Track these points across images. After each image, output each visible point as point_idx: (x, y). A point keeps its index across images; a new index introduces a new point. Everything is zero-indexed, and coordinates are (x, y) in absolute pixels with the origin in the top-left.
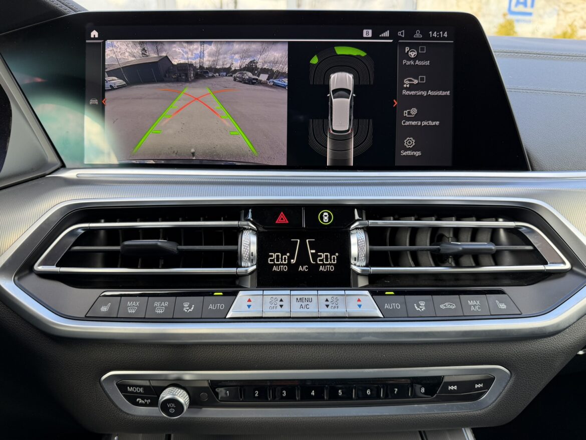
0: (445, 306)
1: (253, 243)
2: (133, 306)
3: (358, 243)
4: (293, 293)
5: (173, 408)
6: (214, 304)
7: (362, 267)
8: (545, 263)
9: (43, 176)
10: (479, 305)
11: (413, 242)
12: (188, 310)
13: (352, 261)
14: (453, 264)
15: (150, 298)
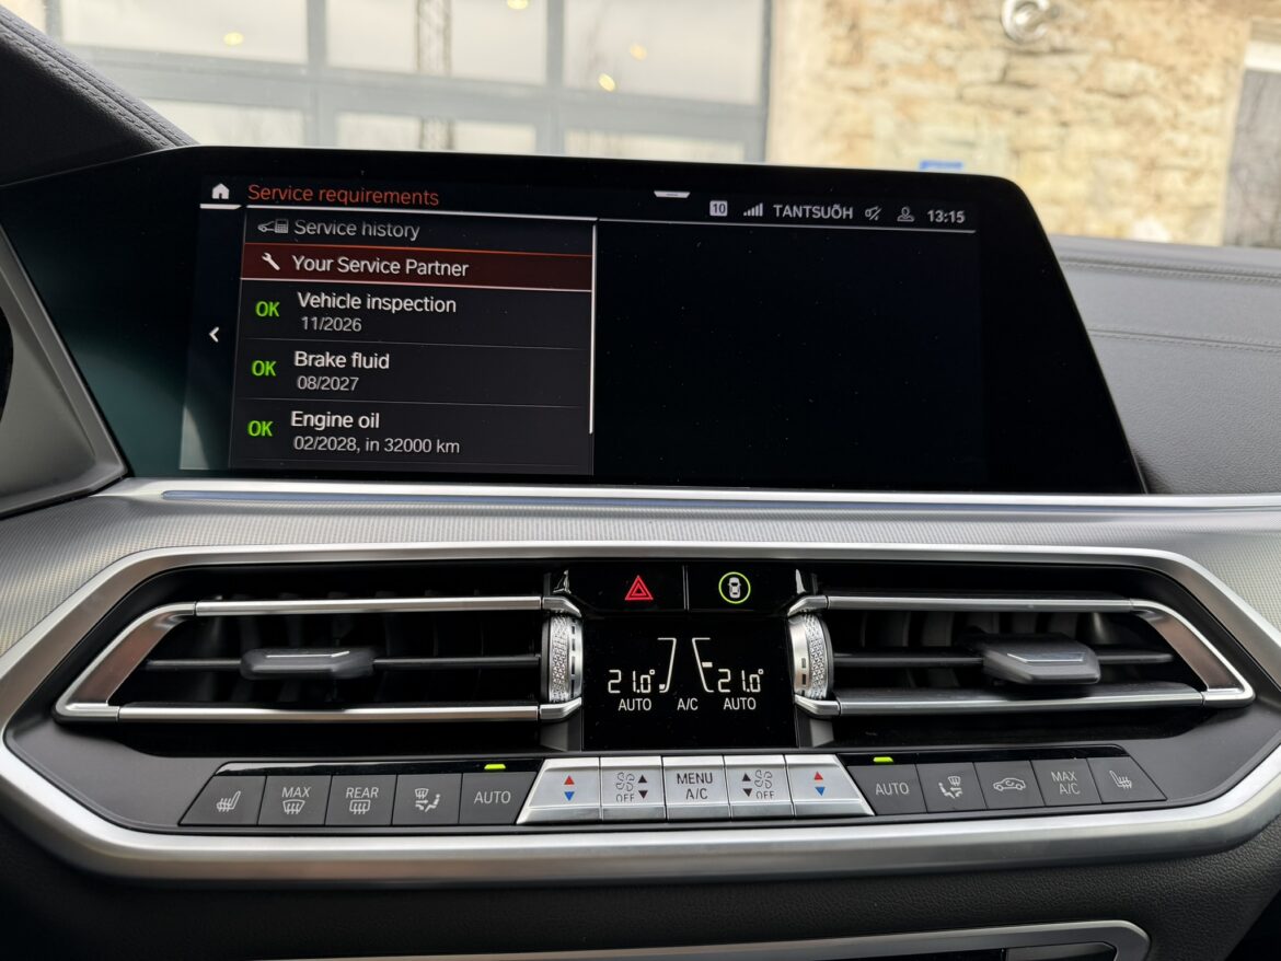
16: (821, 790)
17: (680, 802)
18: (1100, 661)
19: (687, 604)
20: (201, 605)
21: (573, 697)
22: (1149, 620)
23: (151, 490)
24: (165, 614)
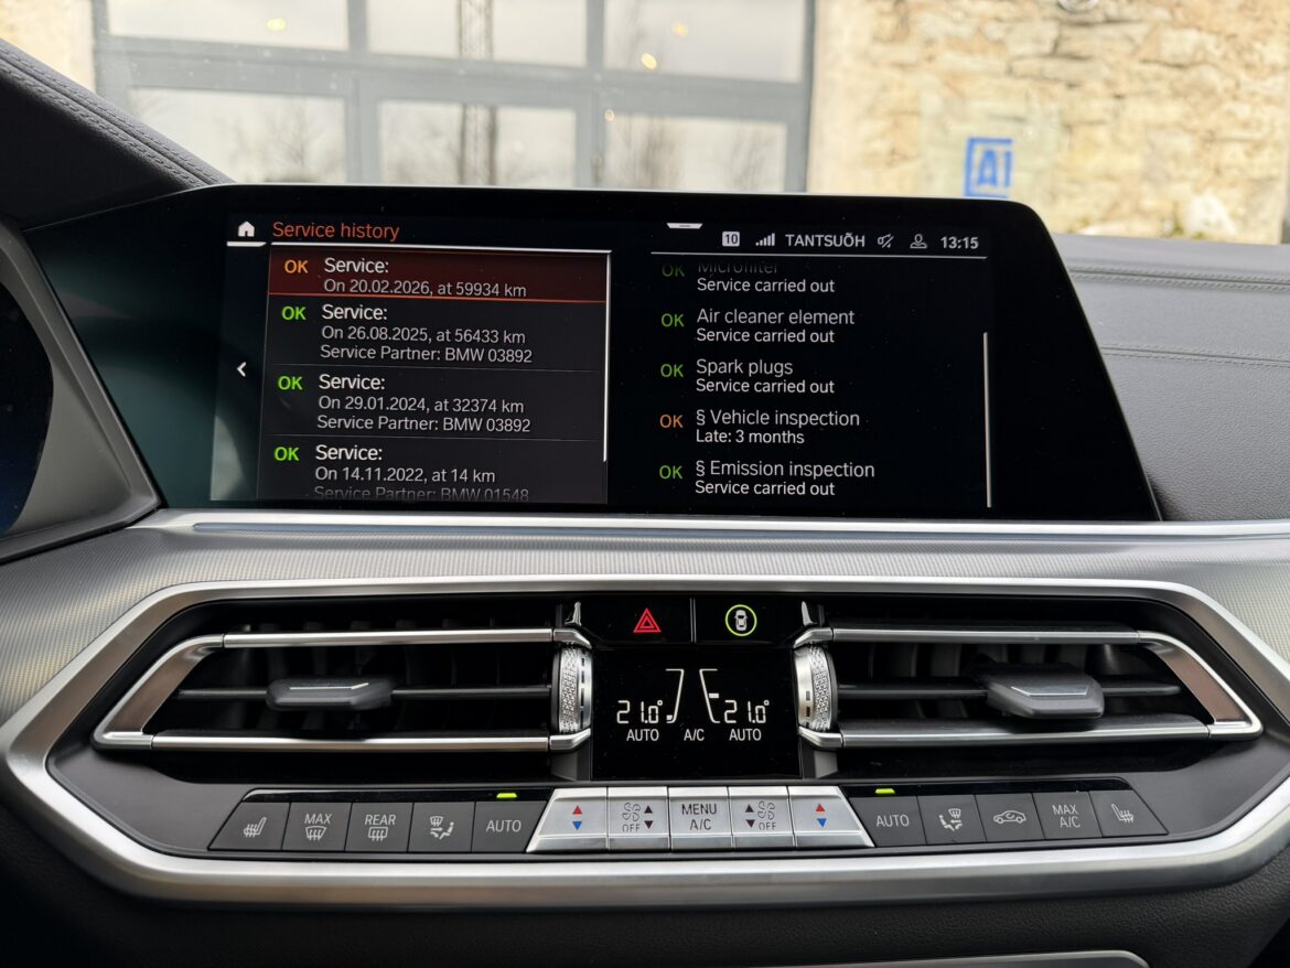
16: (822, 822)
17: (684, 833)
18: (1104, 694)
19: (694, 637)
20: (229, 637)
21: (582, 728)
22: (1158, 652)
23: (183, 522)
24: (195, 646)
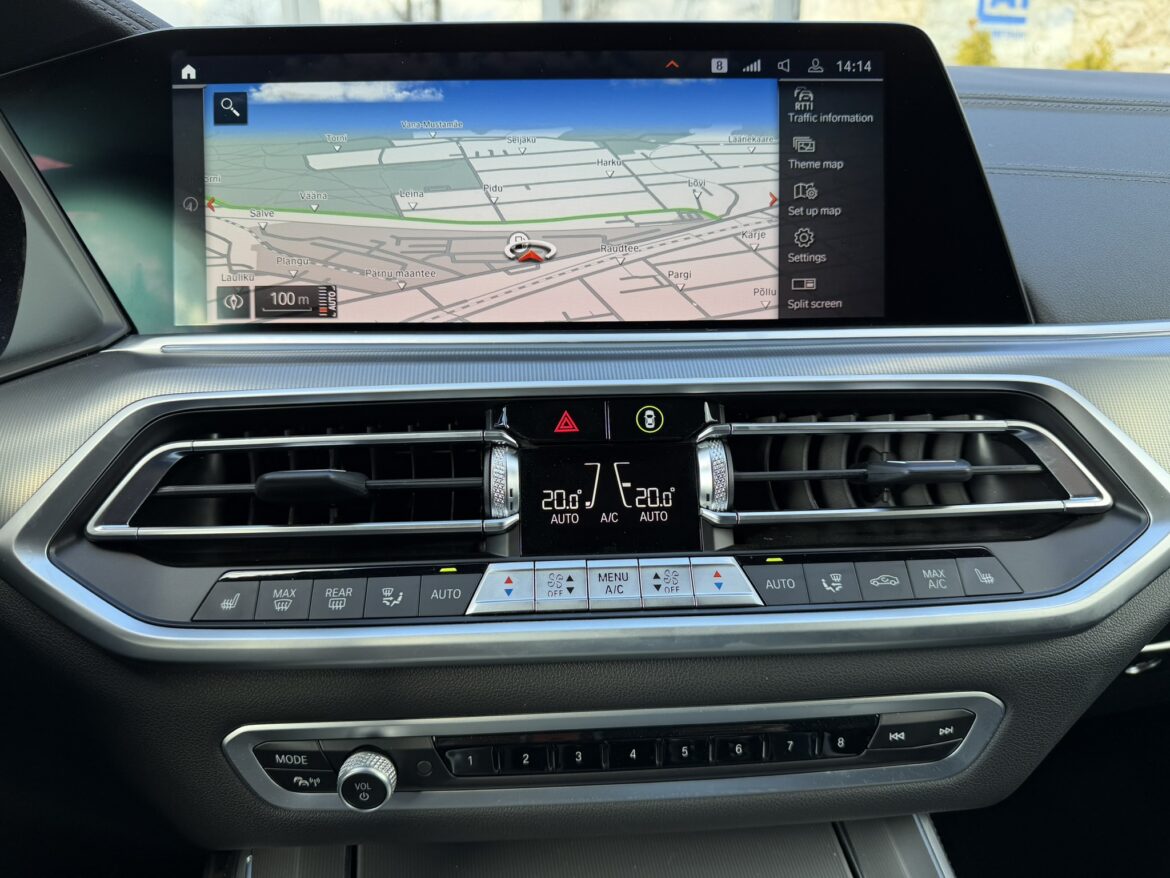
0: (880, 581)
1: (513, 472)
2: (285, 597)
3: (712, 466)
4: (591, 564)
5: (366, 791)
6: (441, 589)
7: (720, 511)
8: (1065, 496)
9: (95, 351)
10: (943, 578)
11: (814, 464)
12: (391, 602)
13: (703, 502)
14: (891, 503)
15: (316, 581)
